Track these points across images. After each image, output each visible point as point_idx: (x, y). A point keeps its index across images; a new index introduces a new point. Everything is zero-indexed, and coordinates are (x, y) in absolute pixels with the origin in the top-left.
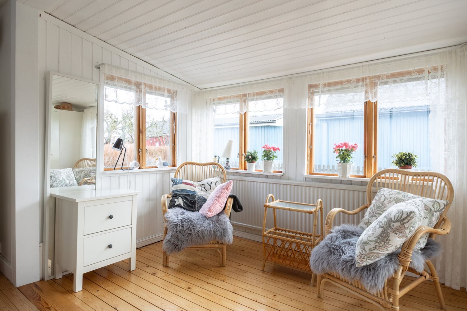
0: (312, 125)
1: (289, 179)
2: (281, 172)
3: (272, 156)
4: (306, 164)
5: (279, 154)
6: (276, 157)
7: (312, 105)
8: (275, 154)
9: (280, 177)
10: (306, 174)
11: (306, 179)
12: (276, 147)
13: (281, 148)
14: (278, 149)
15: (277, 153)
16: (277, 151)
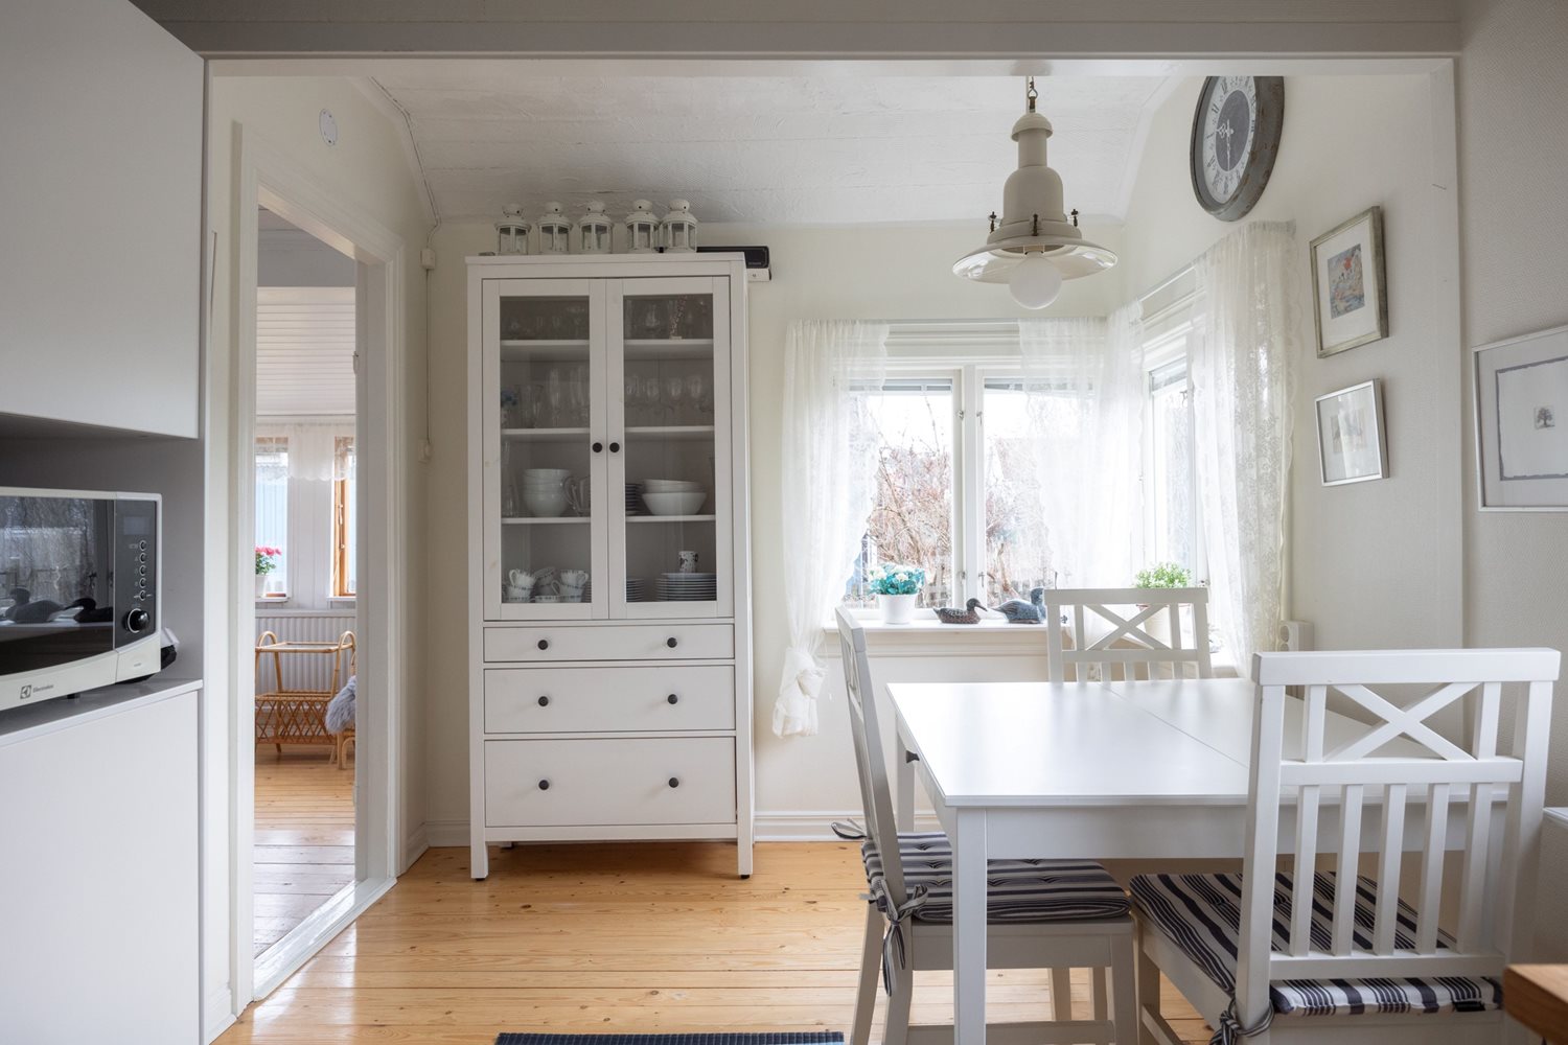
0: (343, 509)
1: (299, 607)
2: (284, 595)
3: (265, 566)
4: (333, 576)
5: (280, 562)
6: (273, 567)
7: (342, 475)
8: (271, 562)
9: (281, 605)
10: (331, 595)
11: (332, 604)
12: (272, 547)
13: (283, 548)
14: (278, 552)
15: (274, 560)
16: (276, 556)
